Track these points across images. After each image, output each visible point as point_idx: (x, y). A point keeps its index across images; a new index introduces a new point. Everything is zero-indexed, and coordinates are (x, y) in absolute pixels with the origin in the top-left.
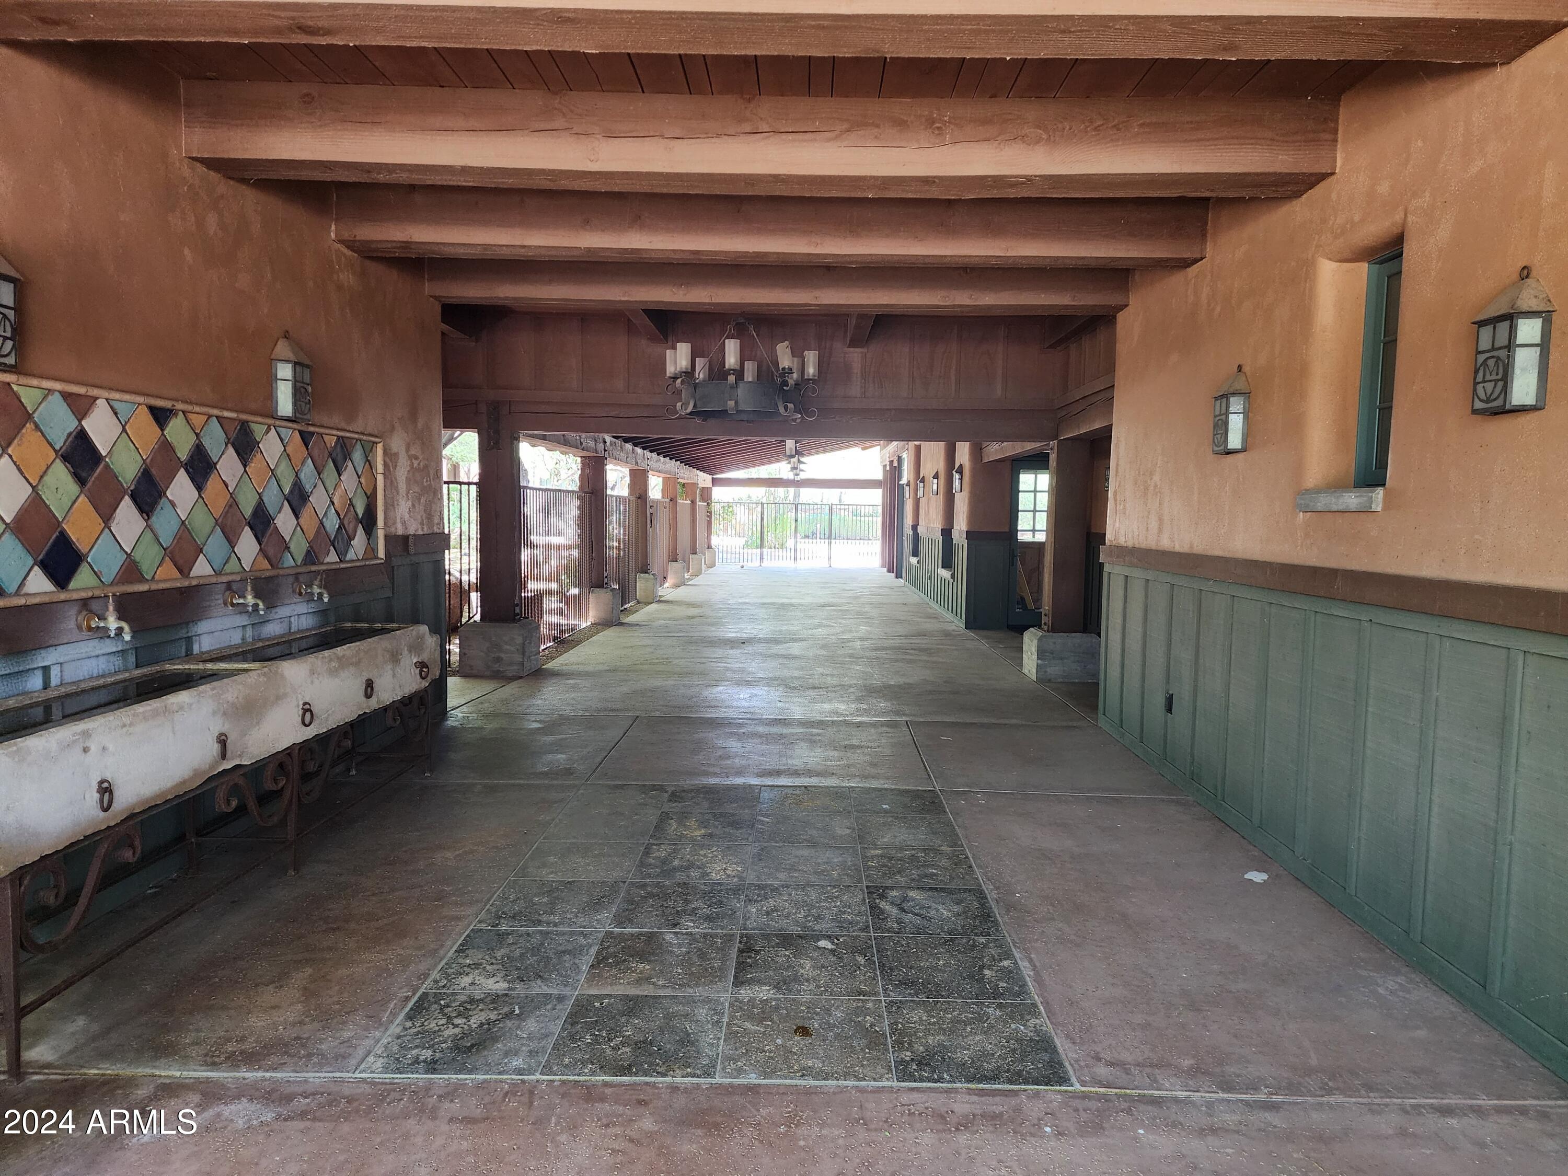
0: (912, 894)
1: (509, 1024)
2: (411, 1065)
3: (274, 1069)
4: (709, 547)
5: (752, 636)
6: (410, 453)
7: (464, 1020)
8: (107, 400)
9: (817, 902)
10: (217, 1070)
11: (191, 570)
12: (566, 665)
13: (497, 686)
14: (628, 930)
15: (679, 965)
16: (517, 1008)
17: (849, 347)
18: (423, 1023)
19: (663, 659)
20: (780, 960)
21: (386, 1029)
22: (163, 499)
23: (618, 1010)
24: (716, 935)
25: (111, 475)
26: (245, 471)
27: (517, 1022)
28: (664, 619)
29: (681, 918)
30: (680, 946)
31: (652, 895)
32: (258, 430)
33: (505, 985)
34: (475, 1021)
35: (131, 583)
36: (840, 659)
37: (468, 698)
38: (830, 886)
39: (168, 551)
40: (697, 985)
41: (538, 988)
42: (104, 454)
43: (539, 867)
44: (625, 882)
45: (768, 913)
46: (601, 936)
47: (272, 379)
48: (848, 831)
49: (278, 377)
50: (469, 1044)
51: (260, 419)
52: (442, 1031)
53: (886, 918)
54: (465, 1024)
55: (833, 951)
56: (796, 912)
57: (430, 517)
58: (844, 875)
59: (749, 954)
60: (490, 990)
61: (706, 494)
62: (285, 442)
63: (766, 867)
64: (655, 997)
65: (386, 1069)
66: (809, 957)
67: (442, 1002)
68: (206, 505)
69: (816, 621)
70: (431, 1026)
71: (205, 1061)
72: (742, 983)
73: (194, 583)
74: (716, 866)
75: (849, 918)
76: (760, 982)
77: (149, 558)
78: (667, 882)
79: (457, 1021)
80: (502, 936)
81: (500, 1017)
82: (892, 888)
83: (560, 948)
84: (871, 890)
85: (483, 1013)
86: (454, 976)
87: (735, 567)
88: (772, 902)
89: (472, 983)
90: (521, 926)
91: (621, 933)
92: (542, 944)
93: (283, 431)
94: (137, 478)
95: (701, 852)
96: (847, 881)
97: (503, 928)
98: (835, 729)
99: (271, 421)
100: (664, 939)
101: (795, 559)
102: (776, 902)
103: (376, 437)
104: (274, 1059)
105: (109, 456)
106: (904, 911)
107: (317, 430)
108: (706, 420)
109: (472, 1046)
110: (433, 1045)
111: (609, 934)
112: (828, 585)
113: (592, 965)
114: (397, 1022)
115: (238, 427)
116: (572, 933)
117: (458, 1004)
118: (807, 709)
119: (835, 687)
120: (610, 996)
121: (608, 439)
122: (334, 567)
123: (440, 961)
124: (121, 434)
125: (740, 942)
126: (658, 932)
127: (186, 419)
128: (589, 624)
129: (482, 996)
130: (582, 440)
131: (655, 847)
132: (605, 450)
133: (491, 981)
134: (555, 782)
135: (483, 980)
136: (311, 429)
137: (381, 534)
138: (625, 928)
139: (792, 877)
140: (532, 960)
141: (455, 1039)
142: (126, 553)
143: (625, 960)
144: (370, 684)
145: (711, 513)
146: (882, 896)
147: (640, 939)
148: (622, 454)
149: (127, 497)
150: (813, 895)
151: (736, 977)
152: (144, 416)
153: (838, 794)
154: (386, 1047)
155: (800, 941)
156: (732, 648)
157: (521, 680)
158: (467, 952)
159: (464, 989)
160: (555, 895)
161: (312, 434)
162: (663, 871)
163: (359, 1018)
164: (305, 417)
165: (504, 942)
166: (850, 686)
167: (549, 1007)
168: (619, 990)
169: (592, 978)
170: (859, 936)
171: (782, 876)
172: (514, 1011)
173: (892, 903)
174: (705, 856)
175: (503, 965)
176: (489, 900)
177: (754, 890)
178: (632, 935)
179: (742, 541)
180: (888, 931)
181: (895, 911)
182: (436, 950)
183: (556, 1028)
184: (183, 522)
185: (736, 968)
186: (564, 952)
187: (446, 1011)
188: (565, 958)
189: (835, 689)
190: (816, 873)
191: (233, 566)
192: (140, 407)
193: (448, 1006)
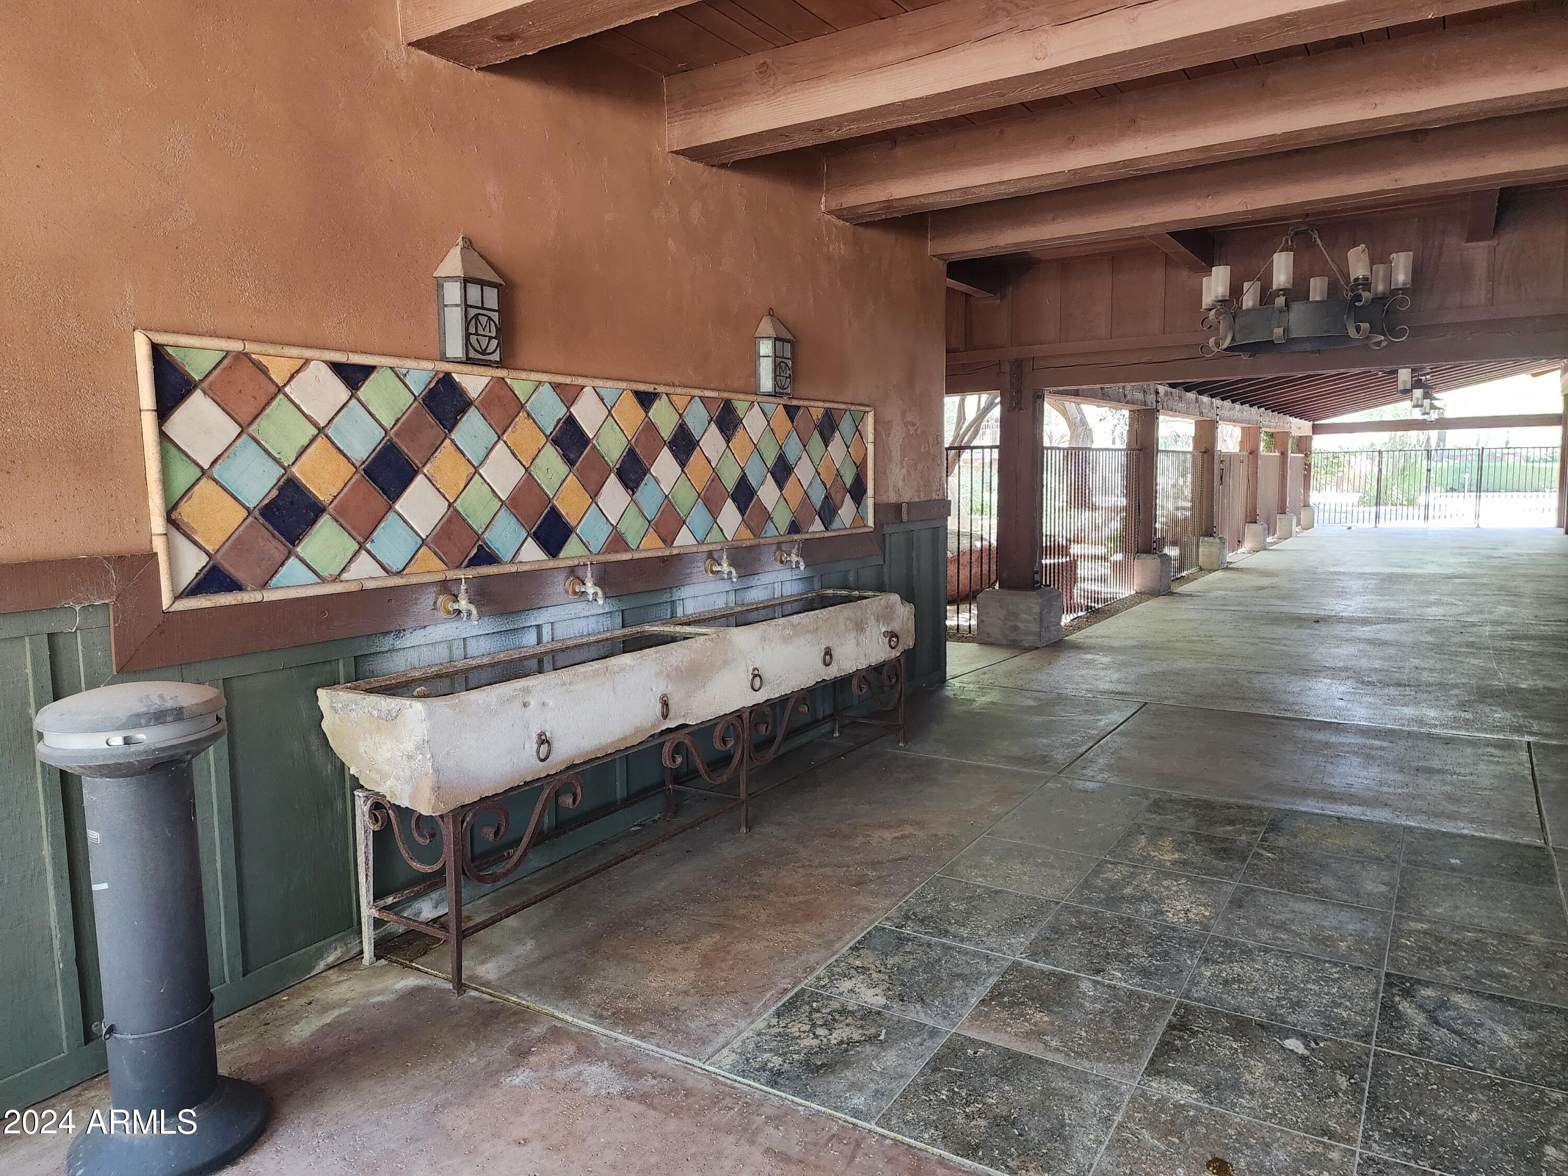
0: (1457, 998)
1: (868, 1049)
2: (757, 1070)
3: (642, 1037)
4: (1306, 505)
5: (1333, 613)
6: (905, 420)
7: (827, 1032)
8: (594, 388)
9: (1302, 982)
10: (600, 1025)
11: (674, 540)
12: (1091, 637)
13: (1009, 655)
14: (1040, 965)
15: (1084, 1026)
16: (884, 1031)
17: (1468, 241)
18: (787, 1024)
19: (1205, 636)
20: (1222, 1052)
21: (752, 1022)
22: (648, 475)
23: (991, 1067)
24: (1146, 997)
25: (598, 455)
26: (728, 446)
27: (877, 1050)
28: (1225, 590)
29: (1108, 963)
30: (1095, 1000)
31: (1084, 927)
32: (740, 406)
33: (882, 1001)
34: (836, 1036)
35: (617, 552)
36: (1453, 649)
37: (974, 667)
38: (1330, 962)
39: (652, 523)
40: (1099, 1059)
41: (916, 1014)
42: (591, 437)
43: (971, 867)
44: (1057, 903)
45: (1226, 982)
46: (1006, 964)
47: (755, 357)
48: (1383, 888)
49: (761, 354)
50: (819, 1063)
51: (741, 396)
52: (800, 1039)
53: (1403, 1027)
54: (825, 1037)
55: (1304, 1058)
56: (1267, 990)
57: (927, 484)
58: (1356, 950)
59: (1181, 1033)
60: (865, 1002)
61: (1303, 445)
62: (769, 417)
63: (1244, 918)
64: (1040, 1061)
65: (733, 1069)
66: (1265, 1058)
67: (815, 1005)
68: (689, 480)
69: (1432, 598)
70: (794, 1030)
71: (595, 1012)
72: (1159, 1073)
73: (675, 552)
74: (1177, 903)
75: (1344, 1014)
76: (1182, 1077)
77: (633, 530)
78: (1108, 914)
79: (821, 1032)
80: (902, 940)
81: (863, 1038)
82: (1427, 984)
83: (957, 970)
84: (1391, 981)
85: (847, 1029)
86: (837, 977)
87: (1341, 528)
88: (1237, 969)
89: (851, 990)
90: (926, 933)
91: (1031, 967)
92: (940, 960)
93: (767, 407)
94: (622, 457)
95: (1165, 883)
96: (1358, 960)
97: (907, 931)
98: (1409, 744)
99: (752, 398)
100: (1078, 987)
101: (1426, 517)
102: (1242, 968)
103: (868, 406)
104: (647, 1027)
105: (595, 438)
106: (1437, 1023)
107: (801, 403)
108: (1255, 355)
109: (823, 1065)
110: (786, 1053)
111: (1016, 965)
112: (1466, 551)
113: (983, 1000)
114: (765, 1016)
115: (722, 405)
116: (976, 954)
117: (829, 1010)
118: (1377, 712)
119: (1431, 685)
120: (988, 1045)
121: (1162, 389)
122: (817, 536)
123: (832, 956)
124: (607, 417)
125: (1175, 1014)
126: (1074, 976)
127: (670, 401)
128: (1133, 593)
129: (856, 1008)
130: (1127, 392)
131: (1109, 865)
132: (1157, 402)
133: (872, 991)
134: (1025, 770)
135: (863, 989)
136: (795, 402)
137: (870, 502)
138: (1037, 961)
139: (1278, 938)
140: (921, 977)
141: (811, 1053)
142: (612, 525)
143: (1023, 1003)
144: (828, 652)
145: (1310, 465)
146: (1407, 994)
147: (1049, 980)
148: (1180, 405)
149: (612, 475)
150: (1300, 969)
151: (1152, 1061)
152: (630, 401)
153: (1385, 833)
154: (744, 1042)
155: (1259, 1032)
156: (1300, 627)
157: (1036, 651)
158: (861, 951)
159: (841, 994)
160: (974, 903)
161: (798, 408)
162: (1108, 898)
163: (734, 1002)
164: (785, 391)
165: (900, 949)
166: (1455, 686)
167: (917, 1040)
168: (1002, 1040)
169: (979, 1016)
170: (1351, 1046)
171: (1264, 934)
172: (879, 1035)
173: (1420, 1007)
174: (1167, 888)
175: (889, 976)
176: (905, 895)
177: (1217, 946)
178: (1043, 972)
179: (1356, 497)
180: (1400, 1048)
181: (1420, 1019)
182: (833, 942)
183: (914, 1069)
184: (666, 496)
185: (1156, 1049)
186: (959, 975)
187: (814, 1016)
188: (957, 984)
189: (1429, 689)
190: (1314, 939)
191: (715, 536)
192: (625, 392)
193: (818, 1011)
